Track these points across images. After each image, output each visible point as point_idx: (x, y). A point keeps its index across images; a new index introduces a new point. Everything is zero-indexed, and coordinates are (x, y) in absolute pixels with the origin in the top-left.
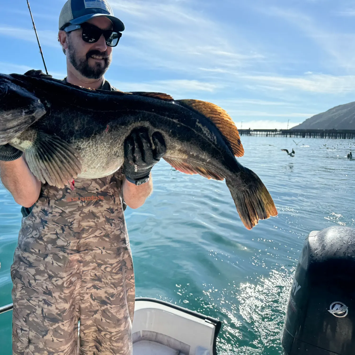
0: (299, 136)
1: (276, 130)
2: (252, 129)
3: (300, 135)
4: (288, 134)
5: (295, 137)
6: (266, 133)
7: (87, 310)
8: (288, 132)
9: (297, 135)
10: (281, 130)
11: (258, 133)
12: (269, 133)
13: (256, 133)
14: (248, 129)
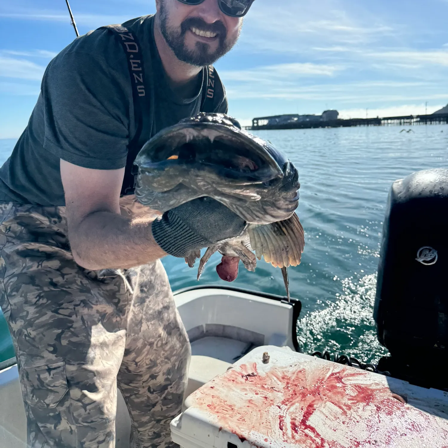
0: (442, 123)
1: (411, 117)
2: (381, 117)
3: (444, 121)
4: (428, 120)
5: (436, 124)
6: (398, 121)
7: (143, 405)
8: (428, 118)
9: (440, 121)
10: (418, 117)
11: (389, 121)
12: (402, 121)
13: (386, 121)
14: (375, 117)
